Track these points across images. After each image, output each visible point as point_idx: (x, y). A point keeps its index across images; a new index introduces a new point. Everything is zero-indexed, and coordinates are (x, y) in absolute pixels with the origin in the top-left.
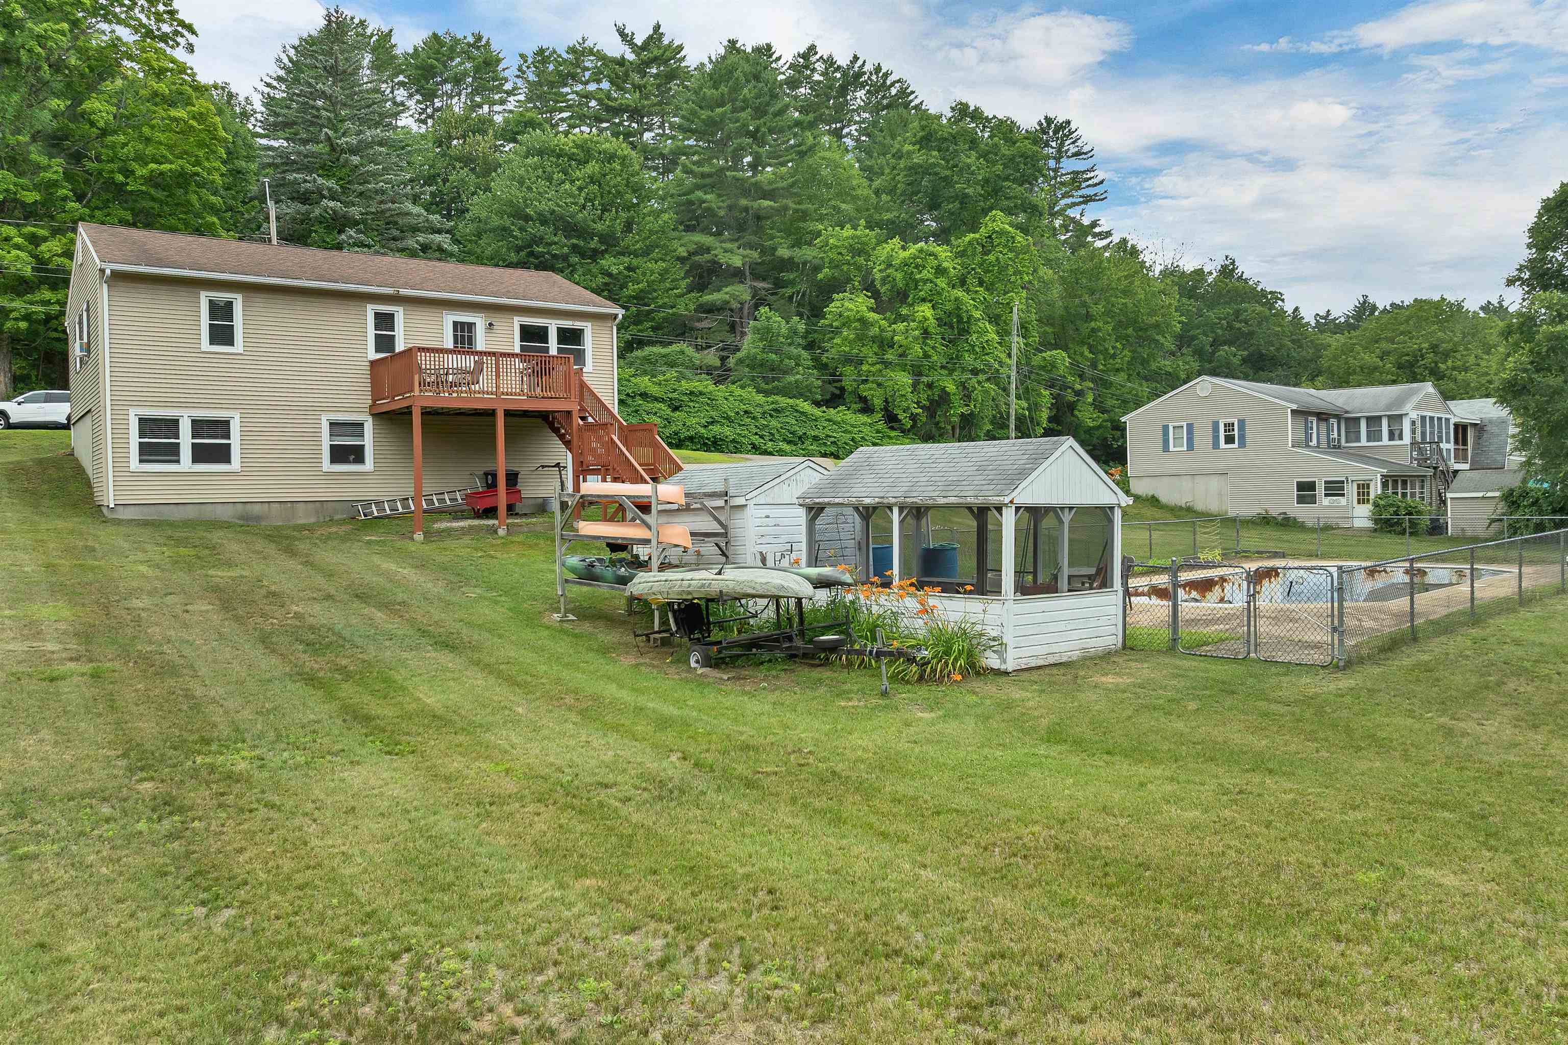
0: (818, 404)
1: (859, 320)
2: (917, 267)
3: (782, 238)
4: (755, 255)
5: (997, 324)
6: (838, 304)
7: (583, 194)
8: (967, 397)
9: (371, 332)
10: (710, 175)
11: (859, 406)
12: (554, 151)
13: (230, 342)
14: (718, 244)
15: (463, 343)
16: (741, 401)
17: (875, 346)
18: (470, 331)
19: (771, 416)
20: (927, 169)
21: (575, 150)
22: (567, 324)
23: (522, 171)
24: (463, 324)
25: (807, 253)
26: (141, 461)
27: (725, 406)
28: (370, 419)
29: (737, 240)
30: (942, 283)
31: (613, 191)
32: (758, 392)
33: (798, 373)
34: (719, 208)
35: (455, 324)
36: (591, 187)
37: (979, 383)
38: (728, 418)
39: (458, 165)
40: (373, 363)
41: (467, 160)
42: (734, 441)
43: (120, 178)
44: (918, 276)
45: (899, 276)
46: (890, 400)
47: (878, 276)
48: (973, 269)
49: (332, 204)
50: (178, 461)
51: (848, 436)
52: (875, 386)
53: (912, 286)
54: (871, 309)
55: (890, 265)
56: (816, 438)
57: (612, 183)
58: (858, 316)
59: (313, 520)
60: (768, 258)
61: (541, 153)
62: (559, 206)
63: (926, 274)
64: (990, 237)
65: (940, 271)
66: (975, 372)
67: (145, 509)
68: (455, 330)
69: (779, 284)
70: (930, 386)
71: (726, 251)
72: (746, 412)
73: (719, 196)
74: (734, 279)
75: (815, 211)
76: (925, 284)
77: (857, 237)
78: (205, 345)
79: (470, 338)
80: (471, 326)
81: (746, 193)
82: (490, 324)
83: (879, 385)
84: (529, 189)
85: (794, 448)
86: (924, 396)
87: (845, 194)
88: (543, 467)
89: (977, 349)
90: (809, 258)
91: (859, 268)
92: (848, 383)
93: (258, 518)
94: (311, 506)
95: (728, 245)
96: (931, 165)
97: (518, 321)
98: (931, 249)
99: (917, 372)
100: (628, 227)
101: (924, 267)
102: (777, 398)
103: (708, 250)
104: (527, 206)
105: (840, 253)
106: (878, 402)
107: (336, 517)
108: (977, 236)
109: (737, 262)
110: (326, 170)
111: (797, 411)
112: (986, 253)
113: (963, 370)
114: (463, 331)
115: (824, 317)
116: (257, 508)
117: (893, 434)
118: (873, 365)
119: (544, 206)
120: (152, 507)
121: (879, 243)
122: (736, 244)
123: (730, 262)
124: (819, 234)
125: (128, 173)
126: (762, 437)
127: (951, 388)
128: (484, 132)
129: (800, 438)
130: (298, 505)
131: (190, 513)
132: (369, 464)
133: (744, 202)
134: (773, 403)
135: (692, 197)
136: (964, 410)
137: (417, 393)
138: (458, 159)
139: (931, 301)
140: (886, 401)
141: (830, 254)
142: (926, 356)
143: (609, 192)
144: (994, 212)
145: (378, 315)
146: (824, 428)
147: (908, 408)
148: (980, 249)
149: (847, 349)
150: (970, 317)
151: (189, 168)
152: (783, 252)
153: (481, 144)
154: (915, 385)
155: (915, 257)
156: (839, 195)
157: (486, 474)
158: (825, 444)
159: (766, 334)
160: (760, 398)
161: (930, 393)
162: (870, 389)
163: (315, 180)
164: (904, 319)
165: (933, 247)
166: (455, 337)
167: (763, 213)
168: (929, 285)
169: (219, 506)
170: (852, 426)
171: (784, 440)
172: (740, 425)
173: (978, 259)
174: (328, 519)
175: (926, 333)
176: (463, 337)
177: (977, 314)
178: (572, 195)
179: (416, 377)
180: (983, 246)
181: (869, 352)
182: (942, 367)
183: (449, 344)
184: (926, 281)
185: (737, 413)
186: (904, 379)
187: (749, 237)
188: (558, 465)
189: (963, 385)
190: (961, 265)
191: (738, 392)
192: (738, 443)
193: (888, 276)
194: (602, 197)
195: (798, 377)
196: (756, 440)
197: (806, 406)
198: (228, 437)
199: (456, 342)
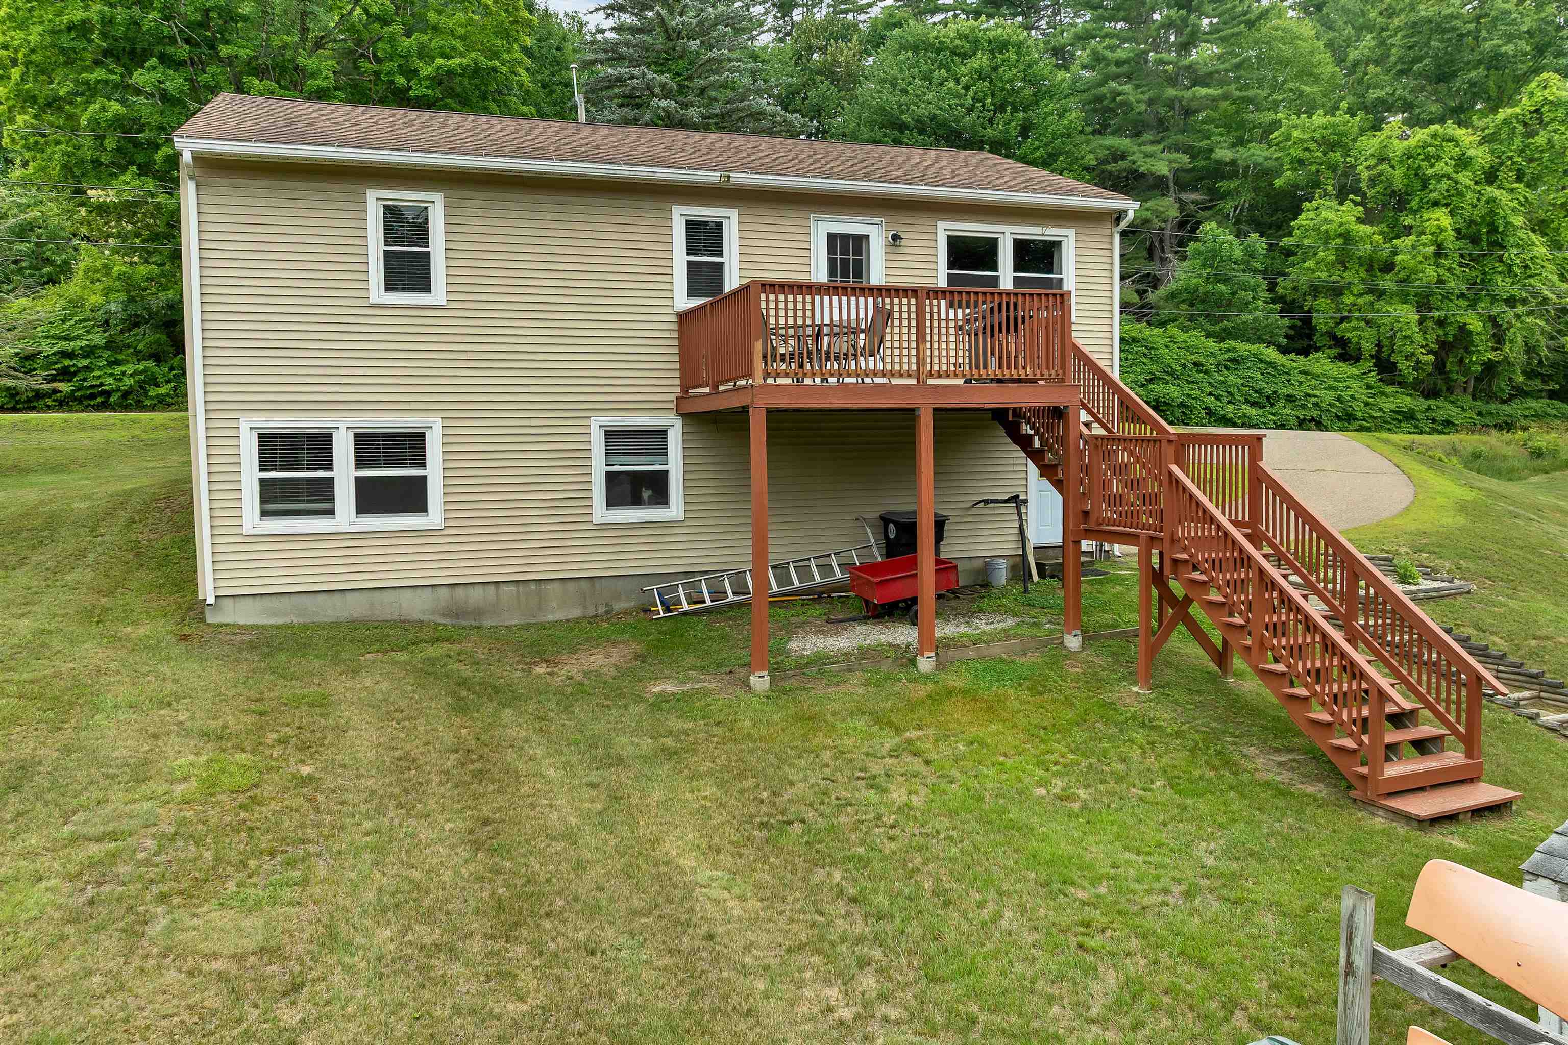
0: (1284, 351)
1: (1340, 235)
2: (1427, 158)
3: (1222, 135)
4: (1185, 158)
5: (1544, 234)
6: (1312, 214)
7: (971, 93)
8: (1499, 339)
9: (680, 258)
10: (1126, 62)
11: (1335, 351)
12: (932, 45)
13: (424, 286)
14: (1136, 148)
15: (845, 274)
16: (1187, 349)
17: (1362, 269)
18: (858, 251)
19: (1227, 368)
20: (1439, 25)
21: (957, 42)
22: (1033, 232)
23: (895, 71)
24: (845, 237)
25: (1257, 153)
26: (264, 514)
27: (1168, 356)
28: (678, 423)
29: (1158, 142)
30: (1465, 178)
31: (1008, 87)
32: (1208, 336)
33: (1256, 309)
34: (1138, 102)
35: (832, 238)
36: (980, 84)
37: (1518, 317)
38: (1172, 374)
39: (819, 78)
40: (683, 317)
41: (828, 72)
42: (1182, 405)
43: (401, 80)
44: (1430, 172)
45: (1399, 173)
46: (1386, 342)
47: (1365, 175)
48: (1510, 158)
49: (664, 103)
50: (331, 512)
51: (1332, 393)
52: (1362, 324)
53: (1418, 185)
54: (1359, 220)
55: (1382, 160)
56: (1290, 398)
57: (1006, 77)
58: (1341, 230)
59: (576, 613)
60: (1201, 163)
61: (915, 49)
62: (941, 109)
63: (1441, 167)
64: (1537, 111)
65: (1463, 162)
66: (1511, 302)
67: (275, 603)
68: (831, 249)
69: (1216, 195)
70: (1441, 323)
71: (1147, 155)
72: (1195, 364)
73: (1137, 87)
74: (1155, 192)
75: (1266, 98)
76: (1439, 181)
77: (1333, 125)
78: (377, 291)
79: (858, 265)
80: (860, 241)
81: (1172, 81)
82: (896, 237)
83: (1368, 322)
84: (905, 92)
85: (1261, 412)
86: (1432, 337)
87: (1307, 73)
88: (986, 502)
89: (1517, 270)
90: (1260, 160)
91: (1333, 168)
92: (1322, 321)
93: (479, 613)
94: (571, 586)
95: (1149, 149)
96: (1446, 17)
97: (944, 229)
98: (1450, 131)
99: (1423, 304)
100: (1025, 130)
101: (1439, 158)
102: (1233, 343)
103: (1123, 157)
104: (902, 113)
105: (1307, 149)
106: (1368, 346)
107: (618, 606)
108: (1517, 110)
109: (1162, 168)
110: (661, 65)
111: (1261, 361)
112: (1531, 134)
113: (1494, 299)
114: (845, 251)
115: (1290, 234)
116: (476, 595)
117: (1389, 389)
118: (1360, 295)
119: (922, 111)
120: (286, 599)
121: (1362, 132)
122: (1161, 147)
123: (1153, 169)
124: (1276, 124)
125: (412, 73)
126: (1218, 398)
127: (1475, 324)
128: (846, 39)
129: (1268, 398)
130: (550, 586)
131: (355, 607)
132: (676, 509)
133: (1171, 92)
134: (1228, 350)
135: (1104, 90)
136: (1491, 355)
137: (758, 380)
138: (820, 73)
139: (1447, 205)
140: (1379, 345)
141: (1292, 151)
142: (1440, 281)
143: (1002, 89)
144: (1545, 75)
145: (693, 227)
146: (1301, 383)
147: (1413, 354)
148: (1520, 128)
149: (1324, 275)
150: (1507, 224)
151: (484, 62)
152: (1224, 154)
153: (845, 52)
154: (1421, 322)
155: (1425, 145)
156: (1298, 76)
157: (885, 520)
158: (1303, 407)
159: (1212, 257)
160: (1212, 345)
161: (1441, 332)
162: (1355, 329)
163: (644, 75)
164: (1408, 230)
165: (1451, 128)
166: (832, 263)
167: (1194, 105)
168: (1445, 184)
169: (409, 594)
170: (1335, 379)
171: (1247, 401)
172: (1189, 382)
173: (1517, 142)
174: (602, 610)
175: (1440, 252)
176: (845, 262)
177: (1518, 221)
178: (957, 96)
179: (758, 347)
180: (1525, 124)
181: (1354, 276)
182: (1462, 296)
183: (821, 275)
184: (1440, 178)
185: (1184, 366)
186: (1408, 315)
187: (1176, 138)
188: (1015, 498)
189: (1493, 320)
190: (1492, 152)
191: (1182, 337)
192: (1186, 407)
193: (1380, 175)
194: (993, 96)
195: (1258, 314)
196: (1211, 401)
197: (1272, 354)
198: (423, 465)
199: (832, 272)
